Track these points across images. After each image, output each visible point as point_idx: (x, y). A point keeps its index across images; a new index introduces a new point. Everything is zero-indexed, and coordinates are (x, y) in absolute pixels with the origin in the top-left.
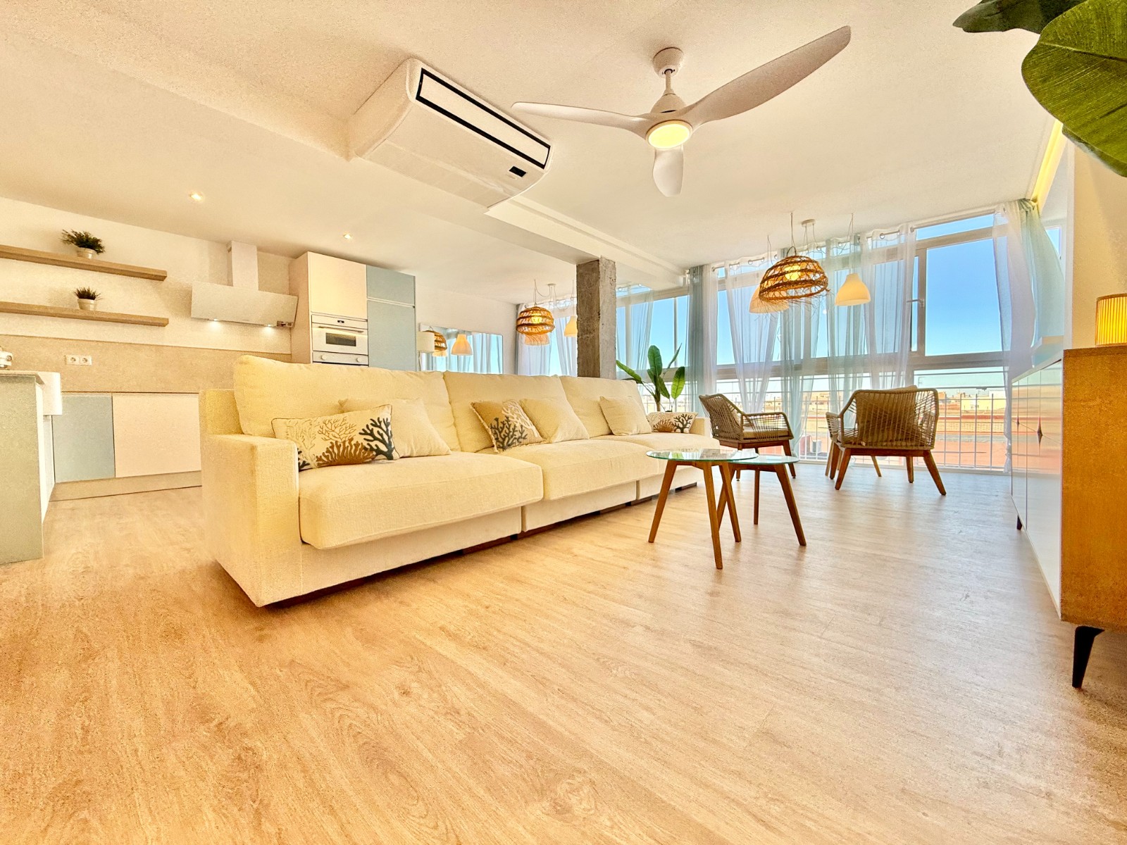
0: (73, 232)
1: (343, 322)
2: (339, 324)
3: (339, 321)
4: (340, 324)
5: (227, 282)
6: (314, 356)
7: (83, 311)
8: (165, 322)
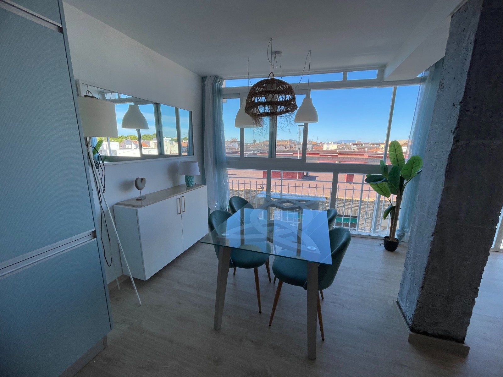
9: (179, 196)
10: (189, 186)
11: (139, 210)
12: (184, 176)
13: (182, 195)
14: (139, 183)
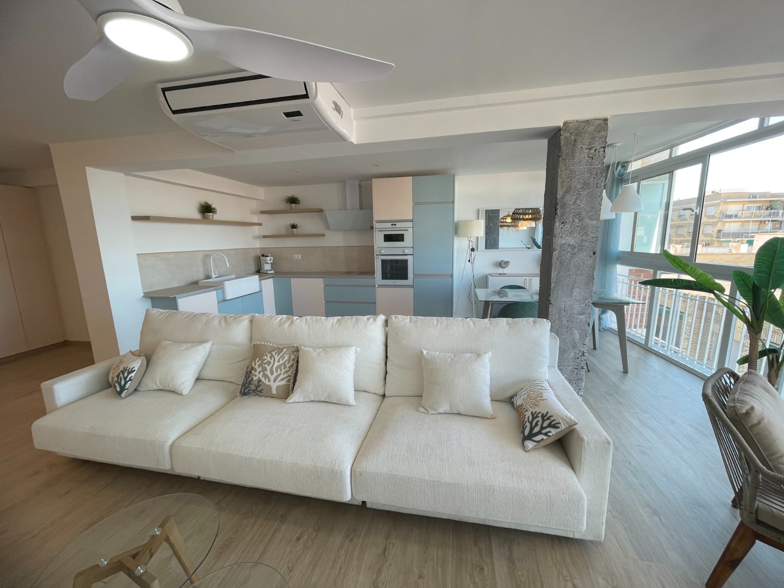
0: (288, 197)
1: (395, 225)
2: (392, 227)
3: (392, 225)
4: (394, 226)
5: (346, 209)
6: (376, 252)
7: (292, 235)
8: (323, 235)
14: (502, 264)
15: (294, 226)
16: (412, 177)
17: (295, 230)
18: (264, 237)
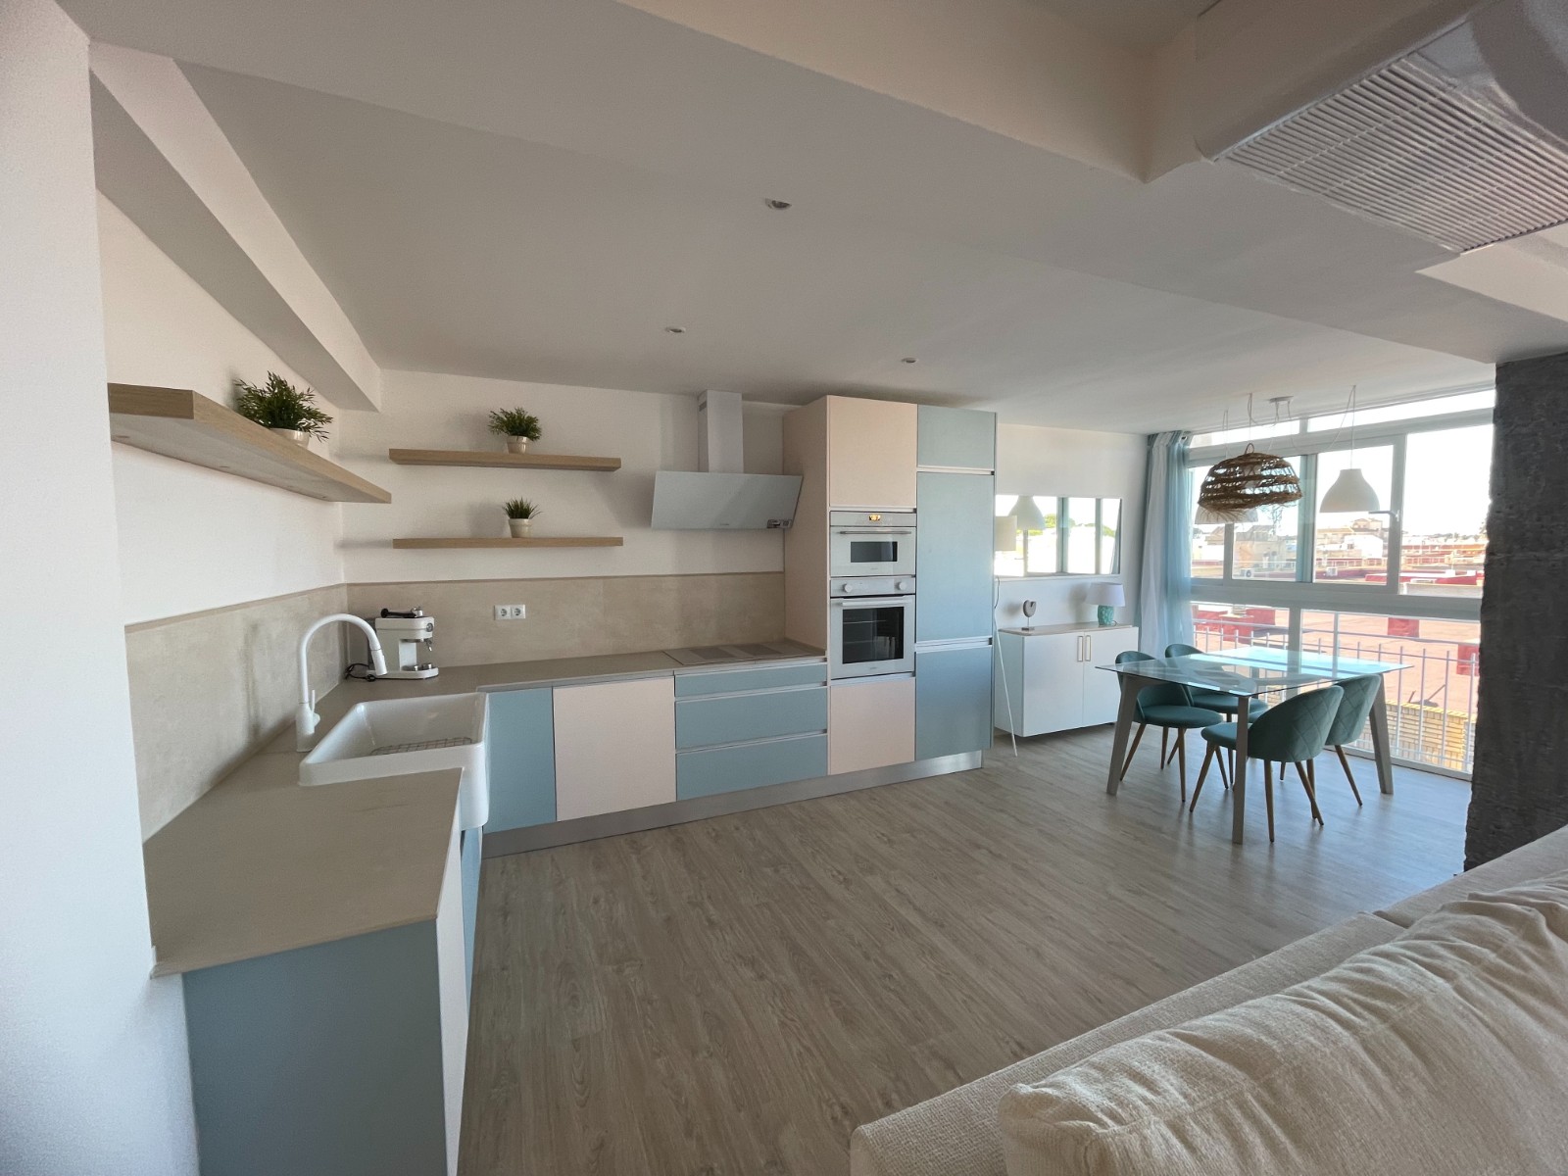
0: (503, 412)
1: (878, 518)
2: (871, 524)
3: (872, 518)
4: (874, 523)
5: (701, 465)
6: (833, 587)
7: (517, 539)
8: (619, 542)
9: (1082, 634)
10: (1102, 622)
11: (1026, 638)
12: (1097, 606)
13: (1087, 634)
14: (1028, 608)
15: (519, 512)
16: (914, 406)
17: (526, 520)
18: (400, 544)
